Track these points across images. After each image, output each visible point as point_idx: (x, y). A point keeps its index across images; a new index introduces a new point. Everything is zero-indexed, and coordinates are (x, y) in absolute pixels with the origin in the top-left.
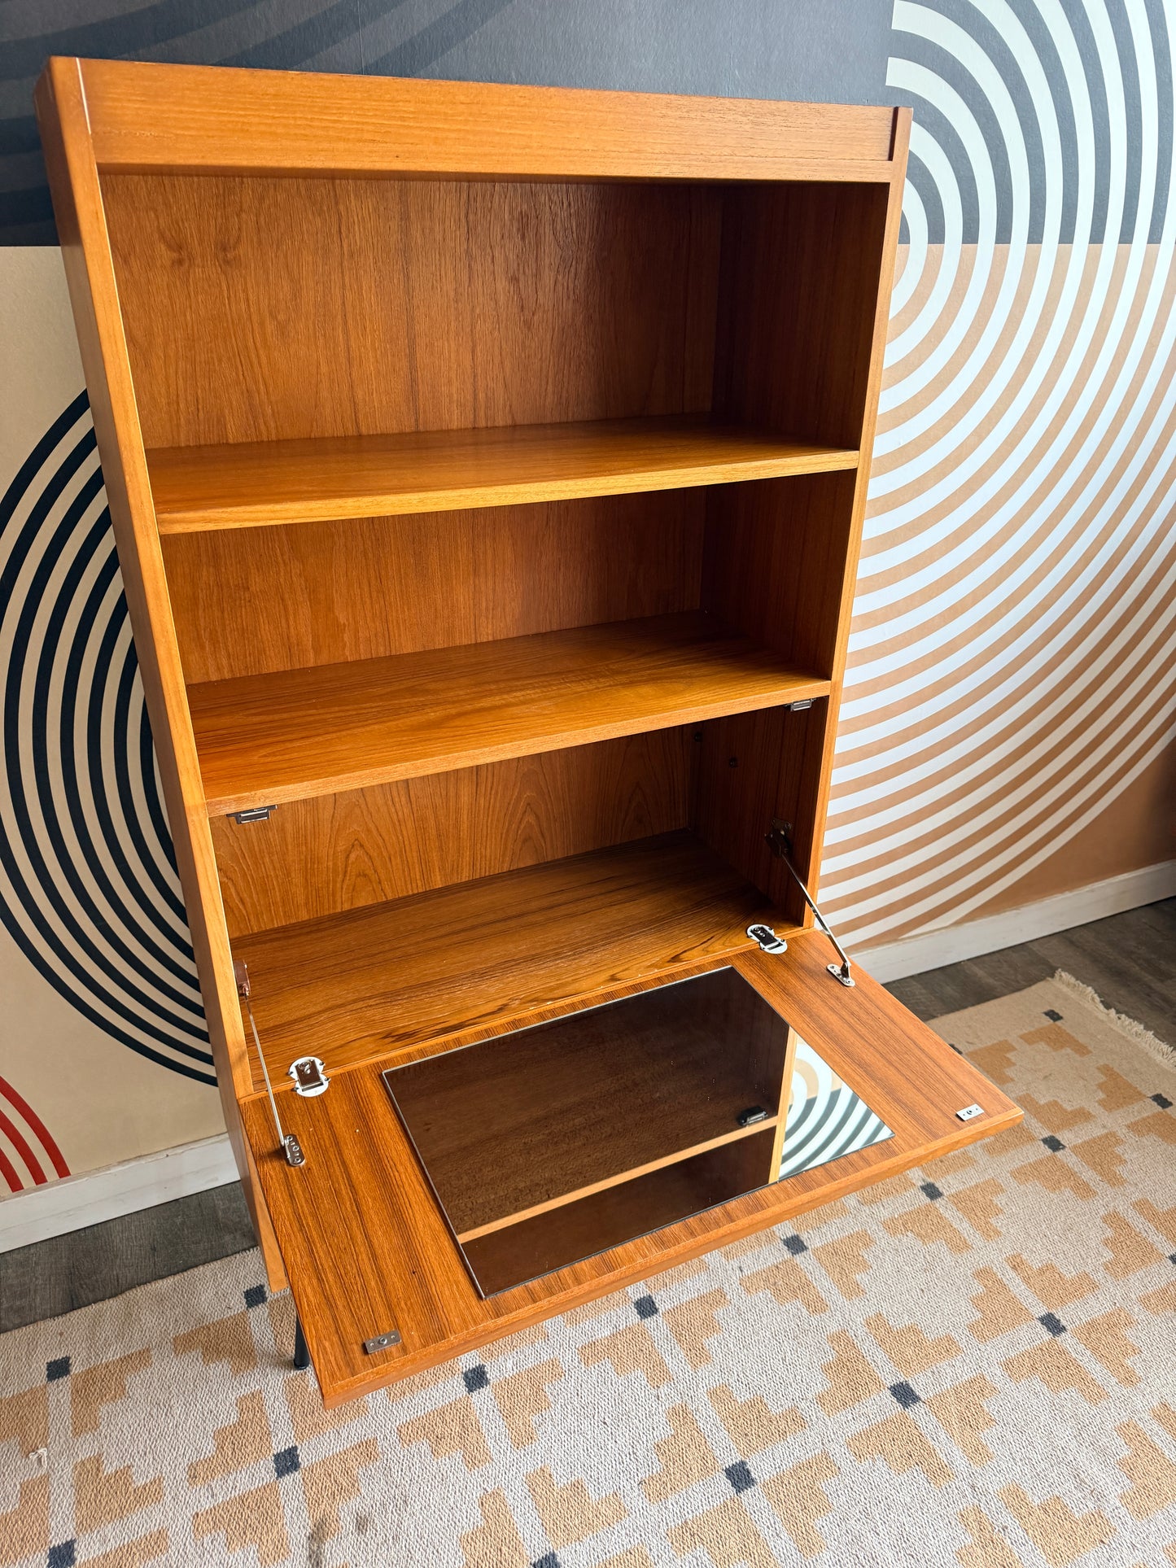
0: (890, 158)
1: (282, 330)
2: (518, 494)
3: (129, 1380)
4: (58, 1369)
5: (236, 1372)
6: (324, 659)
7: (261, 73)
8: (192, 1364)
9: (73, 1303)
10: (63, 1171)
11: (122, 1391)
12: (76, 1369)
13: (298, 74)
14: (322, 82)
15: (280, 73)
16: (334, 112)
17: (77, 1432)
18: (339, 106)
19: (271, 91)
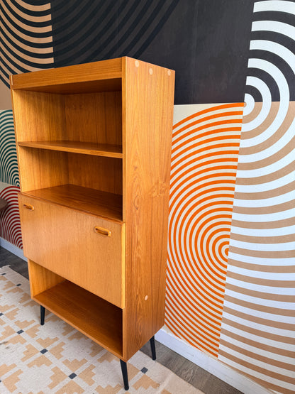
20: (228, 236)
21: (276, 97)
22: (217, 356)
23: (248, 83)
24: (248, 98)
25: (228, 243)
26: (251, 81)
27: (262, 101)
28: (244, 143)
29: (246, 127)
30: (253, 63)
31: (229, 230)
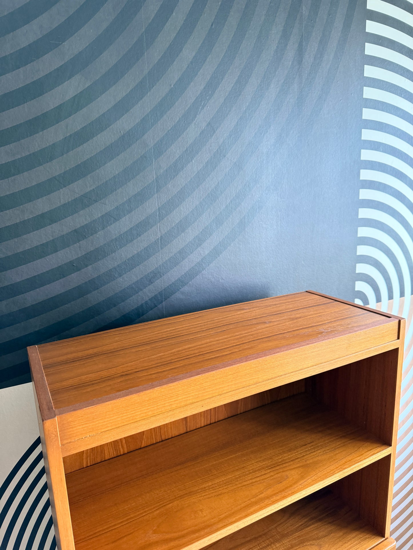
0: (398, 338)
2: (252, 519)
7: (142, 394)
13: (159, 388)
14: (170, 388)
15: (151, 390)
16: (175, 397)
18: (177, 394)
19: (147, 399)
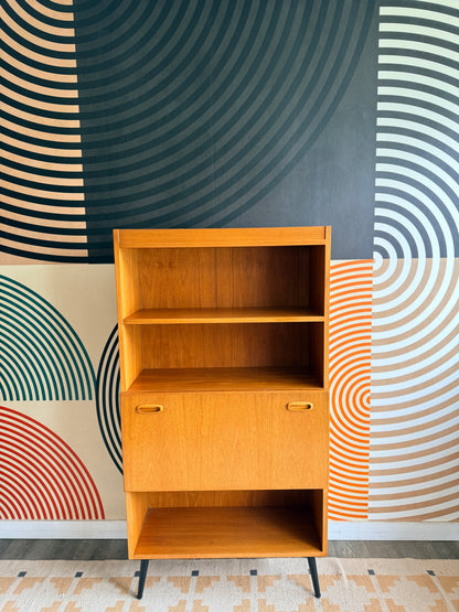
0: (325, 238)
1: (183, 282)
3: (94, 585)
4: (79, 575)
5: (121, 593)
6: (186, 366)
8: (111, 586)
9: (92, 559)
10: (103, 518)
11: (90, 587)
12: (83, 576)
17: (74, 594)
20: (368, 384)
21: (400, 255)
22: (366, 517)
23: (375, 243)
24: (377, 255)
25: (369, 391)
26: (378, 241)
27: (389, 257)
28: (376, 295)
29: (377, 281)
30: (378, 226)
31: (369, 378)
